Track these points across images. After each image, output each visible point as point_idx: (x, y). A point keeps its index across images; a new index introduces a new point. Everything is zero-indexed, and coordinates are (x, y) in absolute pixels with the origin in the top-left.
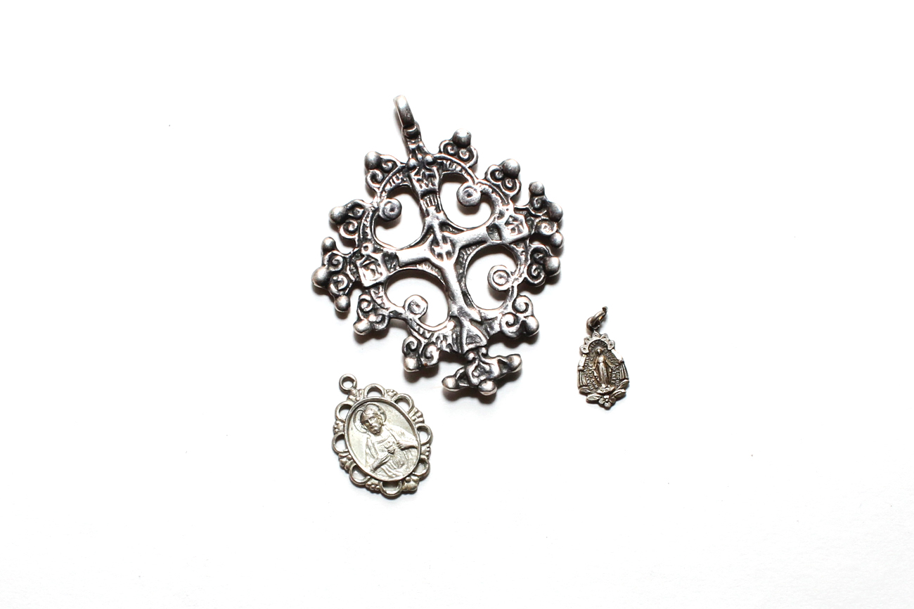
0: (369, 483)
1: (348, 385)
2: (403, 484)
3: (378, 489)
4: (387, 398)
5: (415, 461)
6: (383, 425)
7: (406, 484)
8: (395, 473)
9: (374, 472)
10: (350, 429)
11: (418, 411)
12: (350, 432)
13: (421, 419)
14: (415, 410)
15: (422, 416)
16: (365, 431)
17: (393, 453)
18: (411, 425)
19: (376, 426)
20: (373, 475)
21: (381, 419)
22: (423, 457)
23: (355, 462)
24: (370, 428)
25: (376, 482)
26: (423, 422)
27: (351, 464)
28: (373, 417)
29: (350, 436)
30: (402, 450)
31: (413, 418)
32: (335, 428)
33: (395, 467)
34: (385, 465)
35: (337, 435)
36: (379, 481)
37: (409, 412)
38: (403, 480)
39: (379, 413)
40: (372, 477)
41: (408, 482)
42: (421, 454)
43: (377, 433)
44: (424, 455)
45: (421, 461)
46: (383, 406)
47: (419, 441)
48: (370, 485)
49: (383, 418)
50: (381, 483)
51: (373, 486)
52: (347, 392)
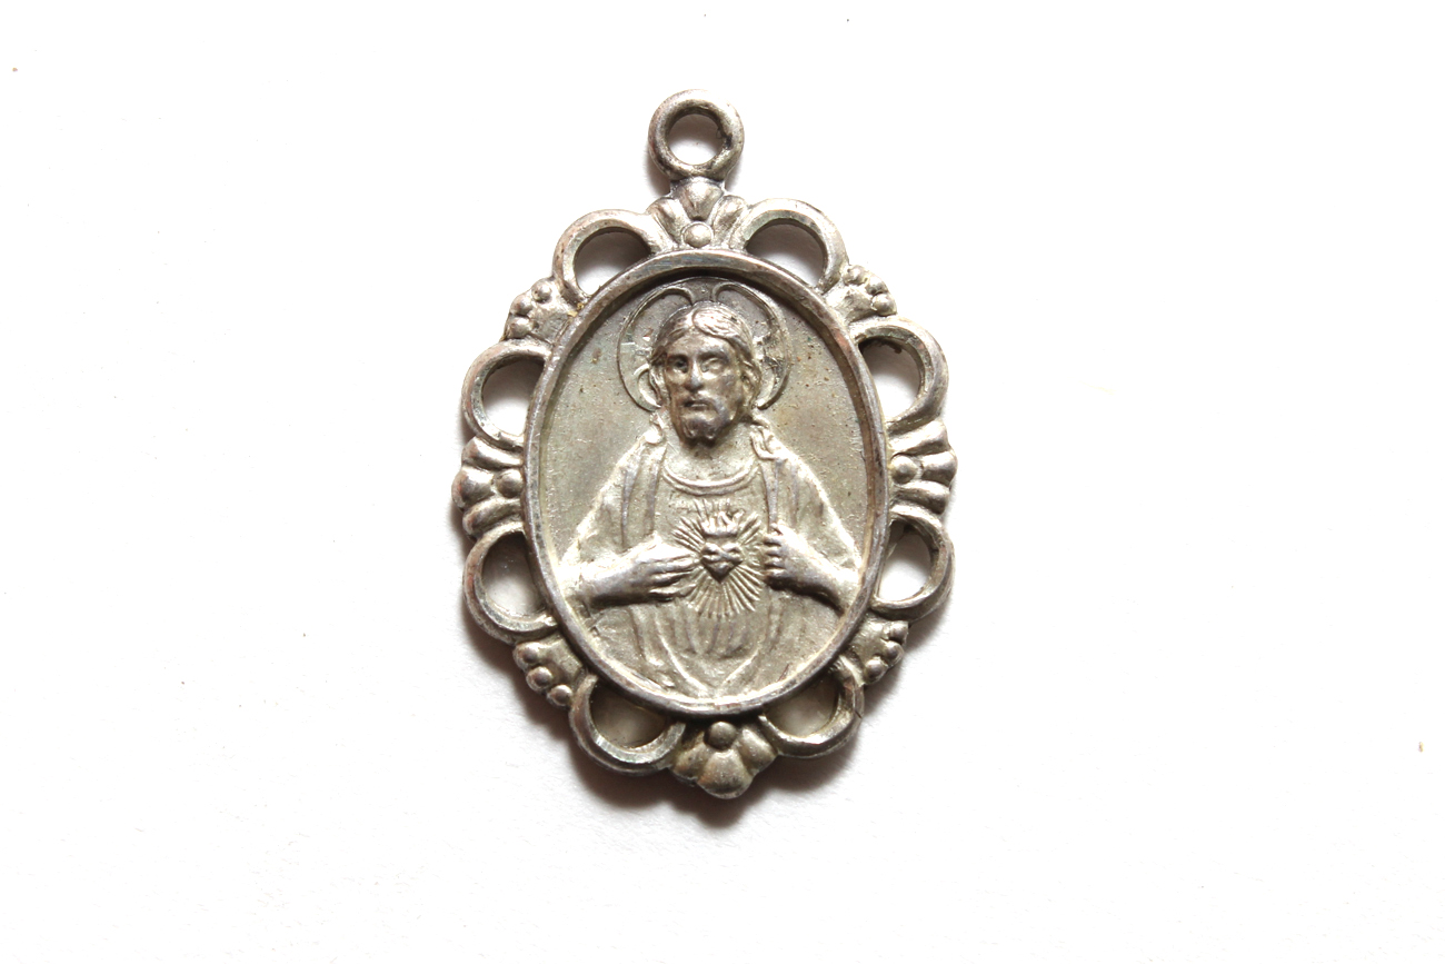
0: (535, 647)
1: (690, 154)
2: (687, 740)
3: (564, 698)
4: (834, 303)
5: (802, 668)
6: (749, 420)
7: (700, 747)
8: (680, 667)
9: (585, 613)
10: (587, 354)
11: (937, 446)
12: (582, 370)
13: (934, 489)
14: (929, 432)
15: (945, 476)
16: (651, 400)
17: (720, 576)
18: (875, 491)
19: (708, 405)
20: (576, 623)
21: (756, 390)
22: (847, 665)
23: (524, 517)
24: (683, 400)
25: (571, 663)
26: (937, 506)
27: (505, 514)
28: (721, 359)
29: (571, 387)
30: (776, 584)
31: (899, 463)
32: (521, 312)
33: (695, 642)
34: (652, 608)
35: (512, 347)
36: (589, 664)
37: (903, 427)
38: (698, 725)
39: (758, 356)
40: (561, 630)
41: (719, 744)
42: (846, 648)
43: (703, 442)
44: (859, 662)
45: (825, 688)
46: (792, 332)
47: (871, 586)
48: (534, 662)
49: (769, 388)
50: (589, 682)
51: (544, 671)
52: (667, 178)
